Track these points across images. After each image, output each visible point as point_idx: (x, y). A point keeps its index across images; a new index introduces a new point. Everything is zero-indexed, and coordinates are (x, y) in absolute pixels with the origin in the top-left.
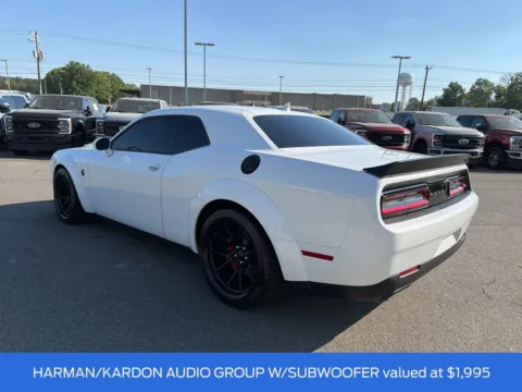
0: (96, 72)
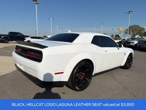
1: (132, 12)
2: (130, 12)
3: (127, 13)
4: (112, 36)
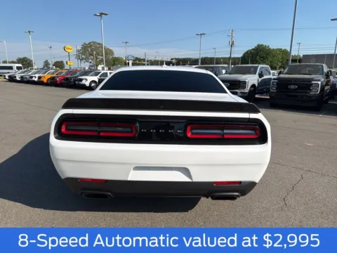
0: (273, 50)
1: (106, 14)
2: (101, 14)
3: (96, 15)
4: (46, 64)
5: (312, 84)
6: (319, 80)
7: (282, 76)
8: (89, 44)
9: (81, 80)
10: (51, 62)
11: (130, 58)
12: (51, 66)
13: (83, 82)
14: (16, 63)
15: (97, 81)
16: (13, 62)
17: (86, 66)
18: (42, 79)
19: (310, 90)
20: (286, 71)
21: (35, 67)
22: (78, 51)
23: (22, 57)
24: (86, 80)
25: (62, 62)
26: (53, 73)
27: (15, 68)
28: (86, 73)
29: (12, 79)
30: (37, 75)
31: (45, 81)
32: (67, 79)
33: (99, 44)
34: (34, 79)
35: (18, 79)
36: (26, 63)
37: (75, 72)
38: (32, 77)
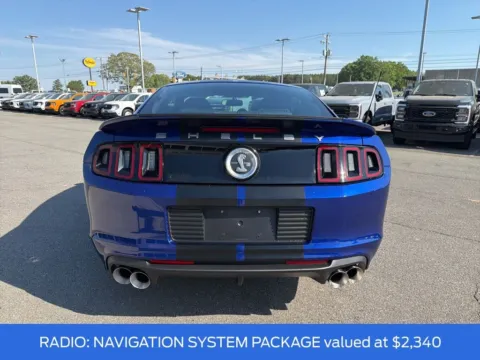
1: (145, 10)
2: (138, 9)
3: (130, 11)
4: (57, 85)
5: (458, 110)
6: (468, 104)
7: (410, 97)
8: (119, 55)
9: (110, 107)
10: (65, 82)
11: (179, 75)
12: (64, 88)
13: (113, 110)
14: (13, 83)
15: (134, 108)
16: (8, 83)
17: (115, 87)
18: (52, 106)
19: (456, 118)
20: (416, 90)
21: (41, 89)
22: (103, 66)
23: (21, 75)
24: (118, 106)
25: (80, 82)
26: (68, 97)
27: (11, 91)
28: (117, 97)
29: (7, 107)
30: (44, 100)
31: (56, 109)
32: (89, 106)
33: (132, 55)
34: (39, 106)
35: (16, 106)
36: (27, 84)
37: (101, 95)
38: (36, 103)
